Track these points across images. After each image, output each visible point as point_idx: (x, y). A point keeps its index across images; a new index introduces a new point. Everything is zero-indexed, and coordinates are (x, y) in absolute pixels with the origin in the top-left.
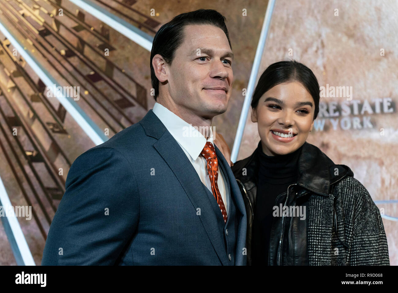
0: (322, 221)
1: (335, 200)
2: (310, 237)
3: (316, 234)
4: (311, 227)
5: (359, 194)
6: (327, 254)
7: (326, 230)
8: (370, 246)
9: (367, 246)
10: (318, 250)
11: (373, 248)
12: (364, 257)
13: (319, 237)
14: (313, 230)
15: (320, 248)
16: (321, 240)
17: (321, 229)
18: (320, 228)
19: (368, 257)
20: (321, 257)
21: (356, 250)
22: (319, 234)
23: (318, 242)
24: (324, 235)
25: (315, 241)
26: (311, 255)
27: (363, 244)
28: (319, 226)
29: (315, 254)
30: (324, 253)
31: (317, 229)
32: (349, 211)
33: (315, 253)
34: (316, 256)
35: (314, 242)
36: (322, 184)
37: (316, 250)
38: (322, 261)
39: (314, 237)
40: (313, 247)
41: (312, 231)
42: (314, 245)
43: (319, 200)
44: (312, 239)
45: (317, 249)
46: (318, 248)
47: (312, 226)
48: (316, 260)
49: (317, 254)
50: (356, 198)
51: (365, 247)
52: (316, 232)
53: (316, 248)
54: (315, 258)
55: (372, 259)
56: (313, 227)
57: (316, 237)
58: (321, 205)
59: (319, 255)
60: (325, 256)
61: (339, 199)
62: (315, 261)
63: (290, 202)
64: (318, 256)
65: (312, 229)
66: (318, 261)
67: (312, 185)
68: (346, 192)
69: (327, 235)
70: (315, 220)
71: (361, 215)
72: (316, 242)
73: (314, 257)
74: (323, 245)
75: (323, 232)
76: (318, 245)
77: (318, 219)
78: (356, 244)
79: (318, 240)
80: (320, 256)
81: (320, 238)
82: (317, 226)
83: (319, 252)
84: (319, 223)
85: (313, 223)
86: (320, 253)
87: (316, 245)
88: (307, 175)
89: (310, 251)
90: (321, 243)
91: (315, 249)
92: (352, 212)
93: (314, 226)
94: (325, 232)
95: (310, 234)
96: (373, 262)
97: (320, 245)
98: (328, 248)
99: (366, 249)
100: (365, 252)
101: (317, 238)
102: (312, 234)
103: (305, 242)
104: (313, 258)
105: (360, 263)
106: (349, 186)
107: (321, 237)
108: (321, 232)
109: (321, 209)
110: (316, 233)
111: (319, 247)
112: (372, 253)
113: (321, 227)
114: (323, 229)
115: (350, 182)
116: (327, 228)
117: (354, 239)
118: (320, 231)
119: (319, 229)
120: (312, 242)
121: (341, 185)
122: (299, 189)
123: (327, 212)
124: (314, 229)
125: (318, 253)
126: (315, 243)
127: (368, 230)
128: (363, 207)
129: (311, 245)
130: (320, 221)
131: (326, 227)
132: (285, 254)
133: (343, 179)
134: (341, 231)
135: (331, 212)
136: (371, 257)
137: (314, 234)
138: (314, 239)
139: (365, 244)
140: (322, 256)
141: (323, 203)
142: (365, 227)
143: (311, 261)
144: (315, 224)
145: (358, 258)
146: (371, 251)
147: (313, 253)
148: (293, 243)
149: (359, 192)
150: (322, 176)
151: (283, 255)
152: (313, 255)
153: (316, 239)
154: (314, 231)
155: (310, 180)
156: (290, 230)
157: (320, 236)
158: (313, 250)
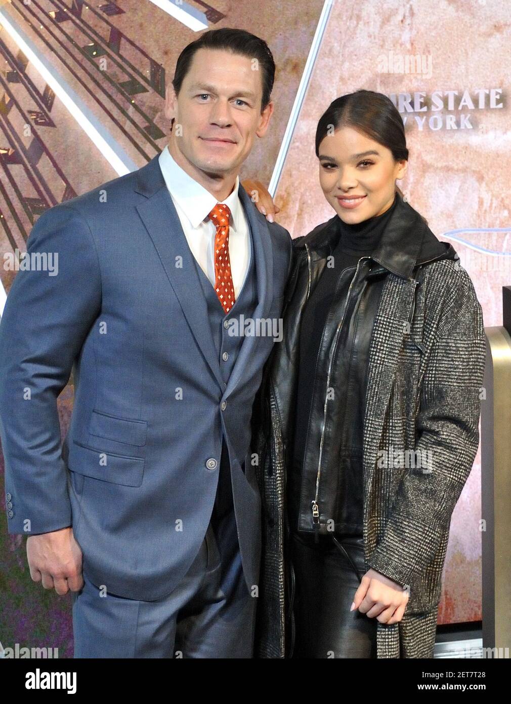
0: (395, 312)
1: (418, 287)
2: (376, 330)
3: (385, 328)
4: (380, 318)
5: (454, 284)
6: (394, 356)
7: (398, 325)
8: (456, 354)
9: (452, 354)
10: (383, 350)
11: (459, 358)
12: (446, 367)
13: (387, 332)
14: (382, 322)
15: (387, 347)
16: (389, 337)
17: (392, 323)
18: (392, 321)
19: (451, 368)
20: (385, 360)
21: (437, 356)
22: (388, 329)
23: (385, 340)
24: (395, 331)
25: (381, 337)
26: (373, 355)
27: (447, 350)
28: (390, 319)
29: (377, 354)
30: (390, 356)
31: (386, 322)
32: (435, 303)
33: (379, 353)
34: (378, 356)
35: (379, 338)
36: (405, 263)
37: (380, 349)
38: (385, 365)
39: (381, 331)
40: (378, 345)
41: (380, 323)
42: (379, 341)
43: (397, 284)
44: (377, 334)
45: (382, 348)
46: (384, 347)
47: (382, 316)
48: (379, 362)
49: (380, 355)
50: (448, 289)
51: (450, 354)
52: (386, 325)
53: (381, 346)
54: (378, 360)
55: (456, 372)
56: (382, 318)
57: (384, 332)
58: (398, 291)
59: (383, 356)
60: (391, 359)
61: (424, 287)
62: (377, 363)
63: (360, 280)
64: (381, 357)
65: (381, 320)
66: (380, 364)
67: (391, 262)
68: (437, 279)
69: (398, 332)
70: (387, 309)
71: (453, 312)
72: (382, 339)
73: (376, 358)
74: (391, 345)
75: (394, 327)
76: (384, 343)
77: (390, 308)
78: (438, 349)
79: (386, 336)
80: (384, 358)
81: (388, 335)
82: (388, 318)
83: (384, 352)
84: (391, 315)
85: (383, 312)
86: (385, 354)
87: (382, 342)
88: (388, 248)
89: (372, 349)
90: (388, 341)
91: (379, 347)
92: (438, 306)
93: (384, 317)
94: (396, 328)
95: (376, 326)
96: (456, 375)
97: (387, 344)
98: (396, 350)
99: (449, 358)
100: (449, 361)
101: (385, 334)
102: (379, 327)
103: (368, 335)
104: (374, 359)
105: (438, 374)
106: (443, 271)
107: (390, 333)
108: (391, 327)
109: (397, 296)
110: (384, 327)
111: (386, 345)
112: (457, 363)
113: (393, 320)
114: (394, 324)
115: (445, 265)
116: (400, 324)
117: (437, 342)
118: (391, 325)
119: (389, 323)
120: (377, 337)
121: (432, 268)
122: (372, 264)
123: (404, 302)
124: (384, 321)
125: (382, 354)
126: (381, 340)
127: (458, 333)
128: (456, 301)
129: (375, 341)
130: (392, 313)
131: (399, 321)
132: (342, 346)
133: (436, 261)
134: (418, 328)
135: (409, 304)
136: (455, 368)
137: (382, 327)
138: (380, 335)
139: (450, 350)
140: (387, 359)
141: (401, 289)
142: (454, 328)
143: (371, 362)
144: (385, 315)
145: (438, 367)
146: (456, 361)
147: (376, 352)
148: (355, 333)
149: (455, 281)
150: (407, 253)
151: (338, 347)
152: (375, 355)
153: (383, 335)
154: (383, 324)
155: (390, 255)
156: (353, 316)
157: (389, 331)
158: (377, 348)
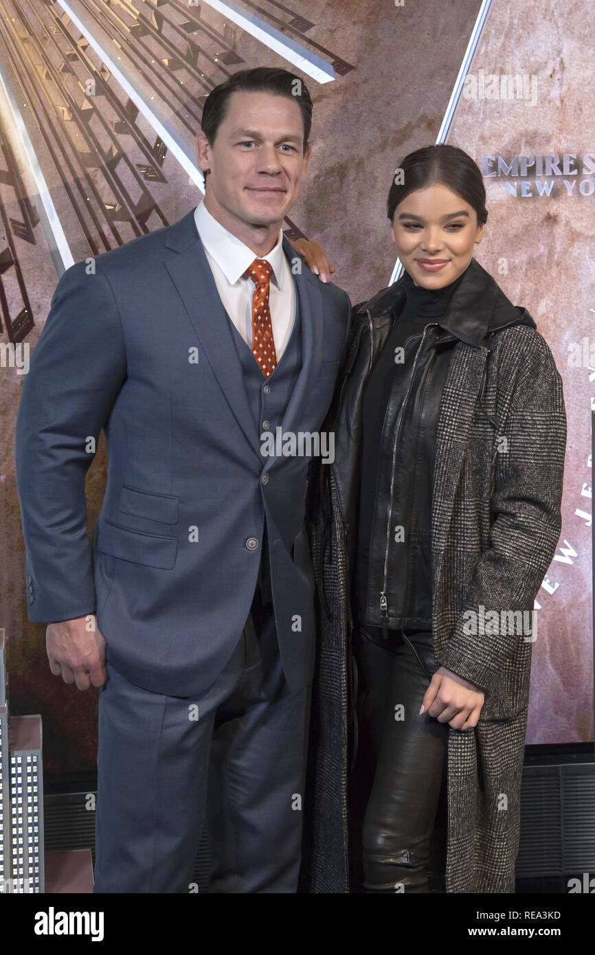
0: (465, 384)
1: (489, 357)
2: (443, 403)
3: (453, 401)
4: (448, 390)
5: (529, 351)
6: (464, 432)
7: (468, 397)
8: (533, 428)
9: (529, 428)
10: (451, 425)
11: (536, 432)
12: (522, 443)
13: (456, 406)
14: (450, 394)
15: (455, 422)
16: (458, 411)
17: (462, 395)
18: (461, 393)
19: (527, 443)
20: (454, 436)
21: (512, 431)
22: (456, 402)
23: (454, 414)
24: (464, 404)
25: (449, 410)
26: (440, 430)
27: (523, 424)
28: (459, 391)
29: (445, 429)
30: (460, 431)
31: (455, 394)
32: (508, 373)
33: (447, 427)
34: (447, 432)
35: (447, 411)
36: (476, 329)
37: (448, 424)
38: (454, 441)
39: (449, 404)
40: (445, 419)
41: (448, 395)
42: (447, 415)
43: (467, 352)
44: (445, 407)
45: (450, 422)
46: (452, 421)
47: (450, 388)
48: (447, 438)
49: (449, 430)
50: (523, 357)
51: (525, 428)
52: (454, 397)
53: (449, 420)
54: (446, 435)
55: (533, 448)
56: (451, 390)
57: (453, 405)
58: (468, 361)
59: (452, 431)
60: (460, 435)
61: (496, 355)
62: (445, 439)
63: (426, 349)
64: (449, 432)
65: (449, 392)
66: (448, 440)
67: (460, 329)
68: (511, 346)
69: (468, 405)
70: (455, 380)
71: (528, 382)
72: (450, 412)
73: (444, 433)
74: (461, 419)
75: (463, 400)
76: (453, 417)
77: (459, 379)
78: (513, 423)
79: (455, 410)
80: (453, 433)
81: (457, 408)
82: (456, 390)
83: (453, 427)
84: (461, 386)
85: (451, 383)
86: (454, 429)
87: (450, 416)
88: (457, 314)
89: (440, 424)
90: (457, 414)
91: (447, 422)
92: (512, 375)
93: (453, 389)
94: (465, 400)
95: (444, 399)
96: (533, 451)
97: (456, 418)
98: (466, 424)
99: (526, 432)
100: (525, 436)
101: (454, 407)
102: (447, 400)
103: (437, 409)
104: (442, 435)
105: (514, 450)
106: (517, 337)
107: (459, 407)
108: (461, 399)
109: (466, 366)
110: (452, 399)
111: (454, 420)
112: (534, 438)
113: (462, 391)
114: (464, 396)
115: (519, 332)
116: (470, 396)
117: (512, 415)
118: (460, 397)
119: (458, 395)
120: (444, 411)
121: (505, 335)
122: (440, 331)
123: (474, 372)
124: (452, 393)
125: (451, 429)
126: (449, 414)
127: (534, 405)
128: (532, 370)
129: (443, 414)
130: (461, 384)
131: (469, 393)
132: (407, 422)
133: (509, 327)
134: (490, 400)
135: (479, 374)
136: (532, 444)
137: (450, 400)
138: (449, 408)
139: (526, 424)
140: (456, 434)
141: (471, 358)
142: (531, 400)
143: (439, 438)
144: (454, 386)
145: (513, 442)
146: (533, 436)
147: (444, 427)
148: (422, 407)
149: (530, 349)
150: (478, 319)
151: (403, 423)
152: (443, 431)
153: (452, 409)
154: (451, 396)
155: (459, 321)
156: (420, 388)
157: (458, 404)
158: (445, 423)
